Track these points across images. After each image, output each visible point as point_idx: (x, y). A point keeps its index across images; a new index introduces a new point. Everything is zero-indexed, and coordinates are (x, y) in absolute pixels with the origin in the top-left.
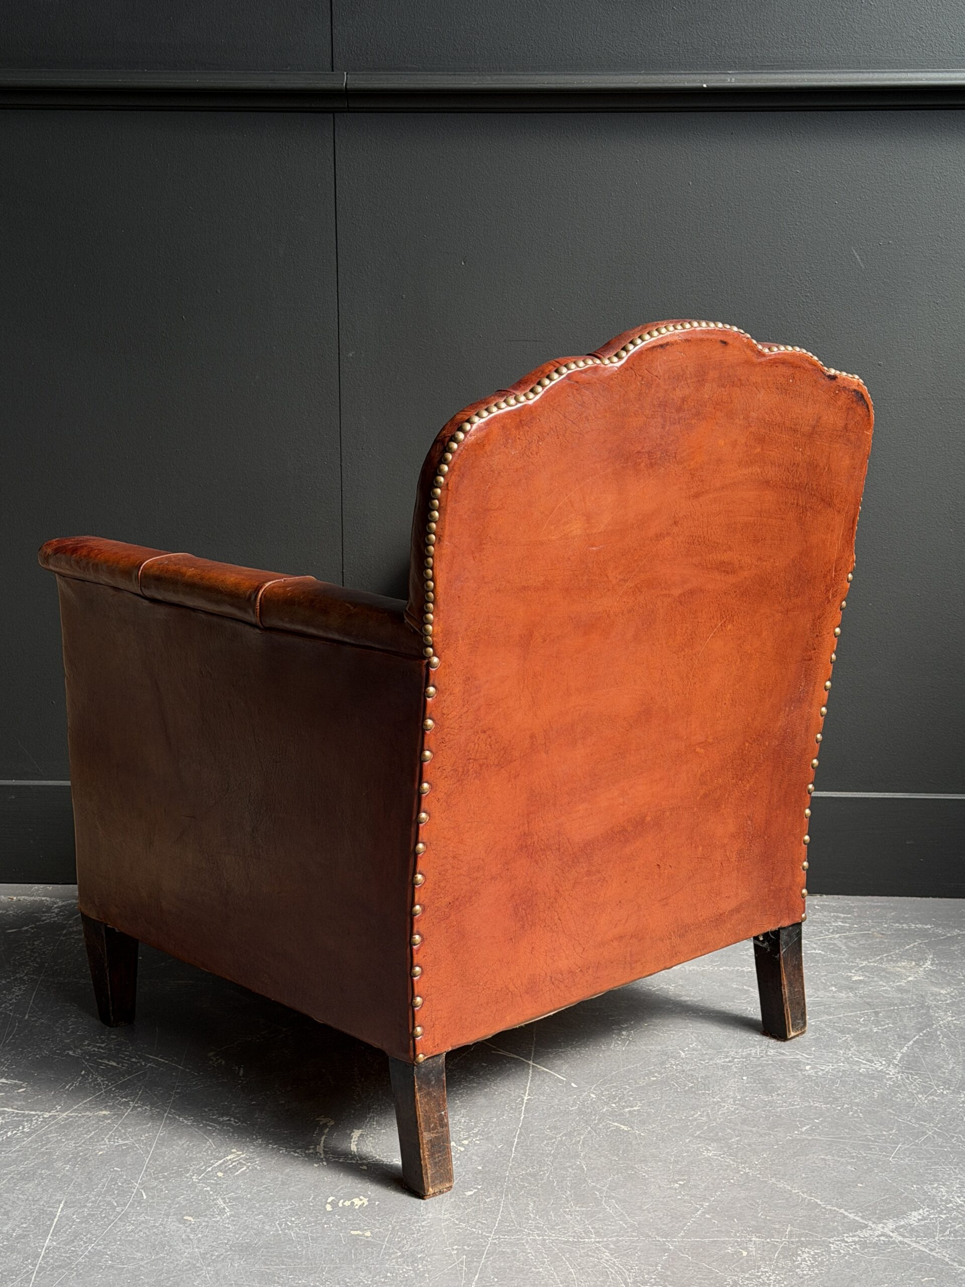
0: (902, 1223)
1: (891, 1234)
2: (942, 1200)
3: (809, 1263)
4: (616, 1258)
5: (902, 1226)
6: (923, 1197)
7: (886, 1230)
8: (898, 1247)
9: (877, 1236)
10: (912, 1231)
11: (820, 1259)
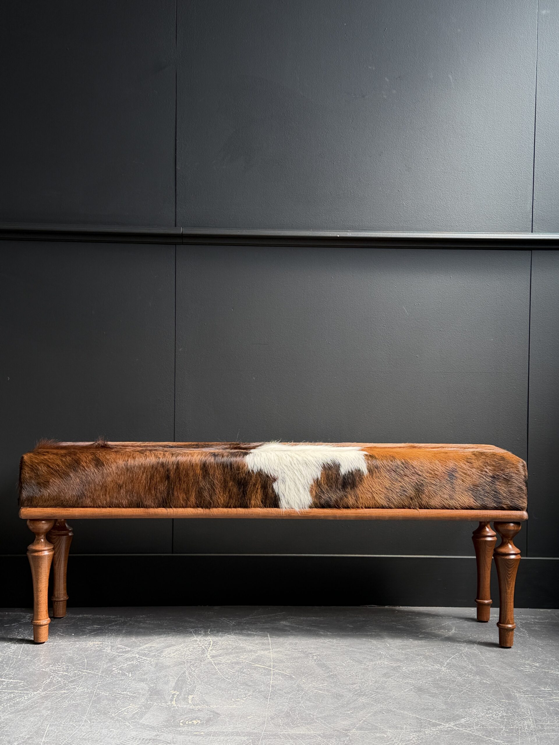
0: (457, 723)
1: (453, 727)
2: (474, 714)
3: (416, 738)
4: (324, 739)
5: (457, 724)
6: (466, 714)
7: (450, 726)
8: (457, 731)
9: (447, 728)
10: (463, 726)
11: (421, 737)
